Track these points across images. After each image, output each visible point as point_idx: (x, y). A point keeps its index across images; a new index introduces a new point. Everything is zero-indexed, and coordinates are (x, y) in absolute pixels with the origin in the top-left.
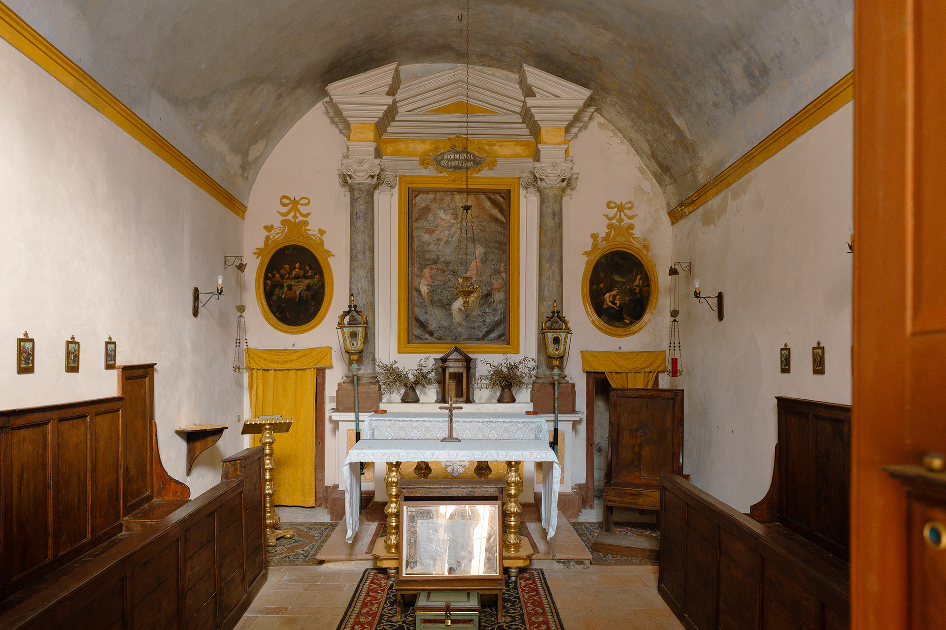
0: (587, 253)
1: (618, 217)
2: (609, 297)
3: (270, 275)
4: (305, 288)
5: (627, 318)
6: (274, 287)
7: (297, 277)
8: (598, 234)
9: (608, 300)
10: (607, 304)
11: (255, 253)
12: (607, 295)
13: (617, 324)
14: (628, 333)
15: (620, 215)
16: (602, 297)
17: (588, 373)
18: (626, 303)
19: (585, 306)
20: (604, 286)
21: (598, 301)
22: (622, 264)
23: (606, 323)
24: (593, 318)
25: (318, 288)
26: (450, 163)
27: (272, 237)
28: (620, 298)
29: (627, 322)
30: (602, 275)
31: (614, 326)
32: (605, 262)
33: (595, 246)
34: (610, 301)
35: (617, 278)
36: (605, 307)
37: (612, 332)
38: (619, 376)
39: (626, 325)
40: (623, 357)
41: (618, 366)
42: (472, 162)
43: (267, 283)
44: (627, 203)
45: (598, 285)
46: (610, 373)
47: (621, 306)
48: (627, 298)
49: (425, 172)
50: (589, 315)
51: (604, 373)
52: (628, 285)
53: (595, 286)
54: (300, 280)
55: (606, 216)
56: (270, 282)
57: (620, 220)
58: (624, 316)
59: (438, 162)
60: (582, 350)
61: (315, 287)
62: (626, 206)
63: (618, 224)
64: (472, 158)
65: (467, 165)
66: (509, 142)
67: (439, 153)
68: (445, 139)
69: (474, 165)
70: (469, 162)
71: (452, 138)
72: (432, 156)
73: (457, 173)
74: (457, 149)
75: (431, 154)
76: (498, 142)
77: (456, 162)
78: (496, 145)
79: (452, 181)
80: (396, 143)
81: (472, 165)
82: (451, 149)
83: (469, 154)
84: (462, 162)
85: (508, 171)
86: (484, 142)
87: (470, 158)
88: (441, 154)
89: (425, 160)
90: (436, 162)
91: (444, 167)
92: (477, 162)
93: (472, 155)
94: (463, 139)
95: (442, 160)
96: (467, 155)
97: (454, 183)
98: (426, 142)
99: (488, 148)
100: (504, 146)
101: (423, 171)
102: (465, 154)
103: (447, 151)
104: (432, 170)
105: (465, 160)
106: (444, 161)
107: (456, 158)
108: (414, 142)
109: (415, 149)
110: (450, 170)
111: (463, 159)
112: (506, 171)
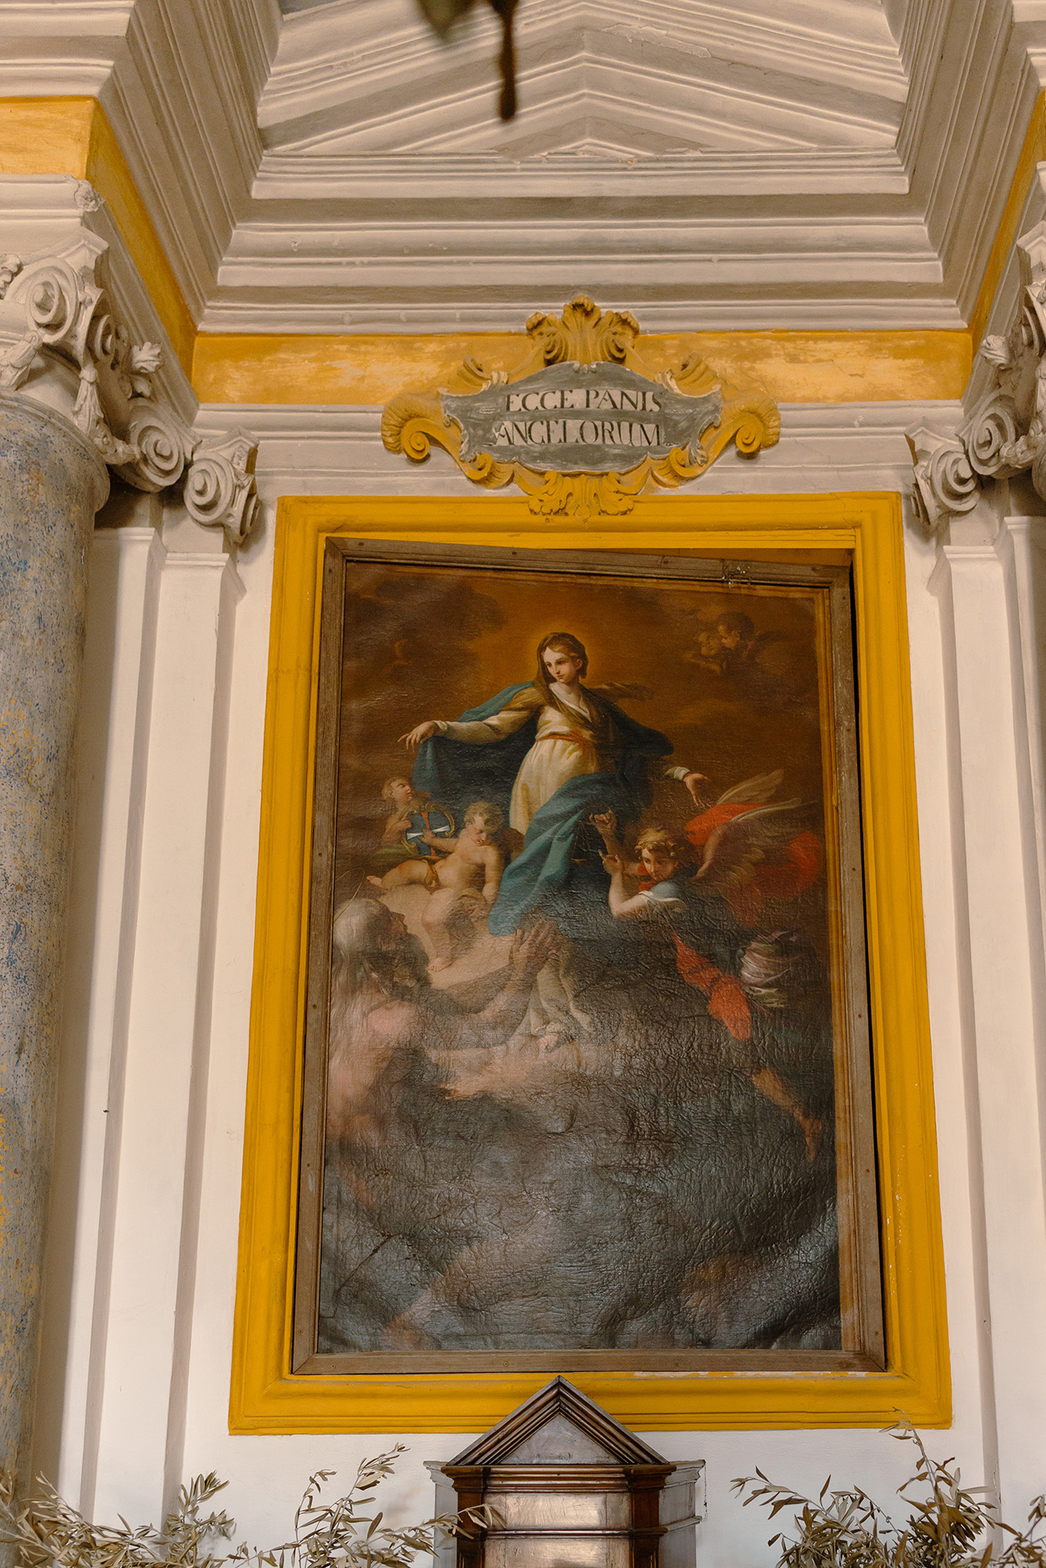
26: (539, 431)
42: (650, 428)
49: (415, 483)
59: (480, 431)
64: (651, 406)
65: (626, 442)
66: (838, 339)
67: (485, 387)
68: (513, 328)
69: (662, 440)
70: (636, 427)
71: (551, 318)
72: (447, 397)
73: (577, 481)
74: (577, 365)
75: (443, 391)
76: (779, 339)
77: (570, 423)
78: (769, 356)
79: (549, 517)
80: (269, 358)
81: (654, 443)
82: (542, 368)
83: (637, 390)
84: (598, 423)
85: (838, 469)
86: (713, 344)
87: (640, 407)
88: (493, 392)
89: (410, 417)
90: (466, 428)
91: (510, 452)
92: (676, 423)
93: (649, 395)
94: (605, 322)
95: (497, 417)
96: (623, 394)
97: (559, 520)
98: (420, 349)
99: (730, 371)
100: (810, 359)
101: (401, 479)
102: (615, 385)
103: (522, 377)
104: (449, 474)
105: (618, 414)
106: (508, 424)
107: (567, 404)
108: (363, 348)
109: (363, 378)
110: (541, 466)
111: (607, 412)
112: (827, 469)
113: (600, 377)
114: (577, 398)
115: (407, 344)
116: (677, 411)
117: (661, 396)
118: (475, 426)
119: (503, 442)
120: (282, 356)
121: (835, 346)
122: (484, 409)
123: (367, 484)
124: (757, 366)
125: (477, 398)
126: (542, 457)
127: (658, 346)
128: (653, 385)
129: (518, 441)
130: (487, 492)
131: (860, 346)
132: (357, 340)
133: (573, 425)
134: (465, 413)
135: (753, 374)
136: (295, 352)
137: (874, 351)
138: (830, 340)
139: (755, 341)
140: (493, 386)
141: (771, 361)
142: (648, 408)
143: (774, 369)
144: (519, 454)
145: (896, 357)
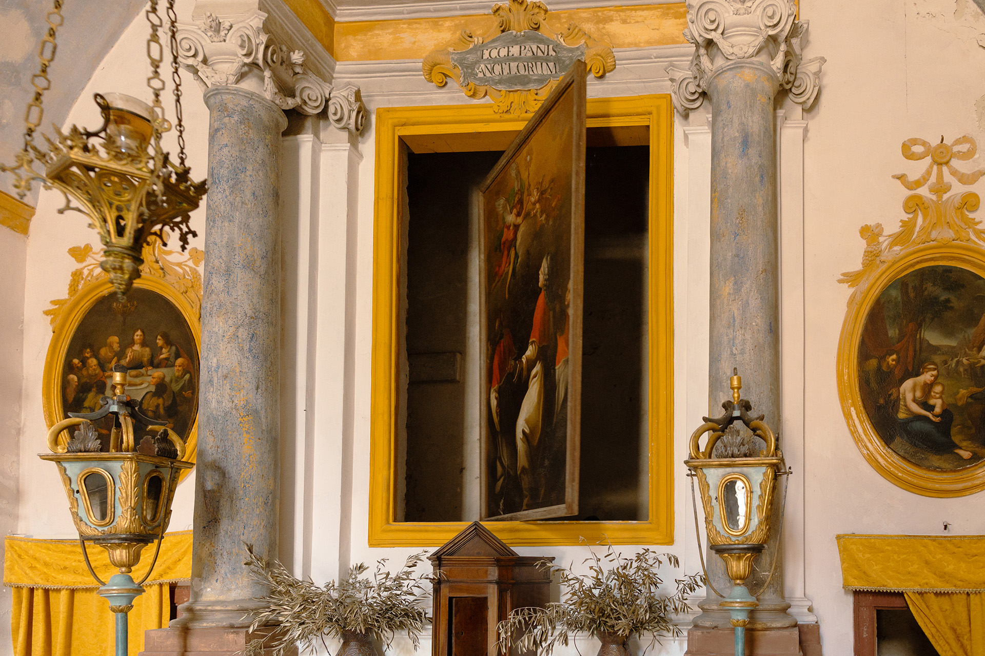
0: (851, 279)
1: (933, 179)
2: (914, 389)
3: (76, 361)
4: (153, 389)
5: (964, 444)
6: (84, 388)
7: (137, 365)
8: (879, 226)
9: (909, 397)
10: (908, 409)
11: (47, 313)
12: (908, 384)
13: (935, 460)
14: (969, 484)
15: (940, 175)
16: (894, 390)
17: (857, 593)
18: (960, 404)
19: (847, 416)
20: (898, 361)
21: (882, 401)
22: (948, 301)
23: (904, 458)
24: (869, 445)
25: (182, 388)
26: (497, 68)
27: (86, 272)
28: (942, 393)
29: (966, 454)
30: (893, 332)
31: (928, 468)
32: (899, 299)
33: (872, 257)
34: (914, 400)
35: (933, 338)
36: (902, 415)
37: (922, 483)
38: (944, 601)
39: (961, 464)
40: (956, 550)
41: (941, 577)
42: (551, 65)
43: (68, 382)
44: (958, 142)
45: (882, 359)
46: (921, 594)
47: (946, 414)
48: (963, 391)
49: (440, 98)
50: (857, 440)
51: (900, 595)
52: (966, 355)
53: (873, 363)
54: (143, 371)
55: (901, 178)
56: (76, 378)
57: (941, 188)
58: (956, 439)
59: (469, 70)
60: (841, 532)
61: (176, 387)
62: (956, 149)
63: (934, 198)
64: (552, 53)
65: (540, 72)
66: (647, 9)
67: (471, 46)
68: (486, 12)
69: (558, 70)
70: (545, 64)
71: (503, 6)
72: (453, 53)
73: (516, 94)
74: (514, 33)
75: (451, 49)
76: (617, 11)
77: (512, 64)
78: (612, 20)
79: (501, 115)
80: (370, 33)
81: (554, 72)
82: (499, 34)
83: (545, 45)
84: (526, 64)
85: (644, 82)
86: (584, 15)
87: (546, 53)
88: (476, 48)
89: (435, 65)
90: (462, 69)
91: (485, 80)
92: (564, 61)
93: (551, 47)
94: (530, 7)
95: (478, 62)
96: (538, 47)
97: (507, 116)
98: (442, 25)
99: (592, 29)
100: (633, 21)
101: (434, 96)
102: (534, 42)
103: (490, 39)
104: (456, 92)
105: (535, 58)
106: (482, 66)
107: (510, 54)
108: (414, 26)
109: (414, 43)
110: (500, 87)
111: (529, 58)
112: (638, 82)
113: (527, 38)
114: (515, 50)
115: (435, 23)
116: (564, 55)
117: (557, 47)
118: (467, 68)
119: (480, 75)
120: (377, 32)
121: (645, 13)
122: (471, 58)
123: (418, 100)
124: (606, 26)
125: (468, 52)
126: (500, 82)
127: (557, 17)
128: (552, 42)
129: (488, 74)
130: (475, 101)
131: (657, 13)
132: (411, 22)
133: (513, 65)
134: (461, 62)
135: (604, 31)
136: (382, 29)
137: (665, 15)
138: (643, 10)
139: (605, 12)
140: (475, 46)
141: (613, 23)
142: (550, 54)
143: (614, 27)
144: (488, 81)
145: (676, 18)
